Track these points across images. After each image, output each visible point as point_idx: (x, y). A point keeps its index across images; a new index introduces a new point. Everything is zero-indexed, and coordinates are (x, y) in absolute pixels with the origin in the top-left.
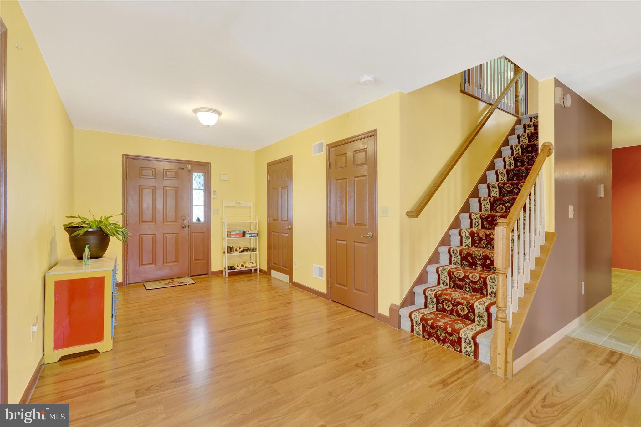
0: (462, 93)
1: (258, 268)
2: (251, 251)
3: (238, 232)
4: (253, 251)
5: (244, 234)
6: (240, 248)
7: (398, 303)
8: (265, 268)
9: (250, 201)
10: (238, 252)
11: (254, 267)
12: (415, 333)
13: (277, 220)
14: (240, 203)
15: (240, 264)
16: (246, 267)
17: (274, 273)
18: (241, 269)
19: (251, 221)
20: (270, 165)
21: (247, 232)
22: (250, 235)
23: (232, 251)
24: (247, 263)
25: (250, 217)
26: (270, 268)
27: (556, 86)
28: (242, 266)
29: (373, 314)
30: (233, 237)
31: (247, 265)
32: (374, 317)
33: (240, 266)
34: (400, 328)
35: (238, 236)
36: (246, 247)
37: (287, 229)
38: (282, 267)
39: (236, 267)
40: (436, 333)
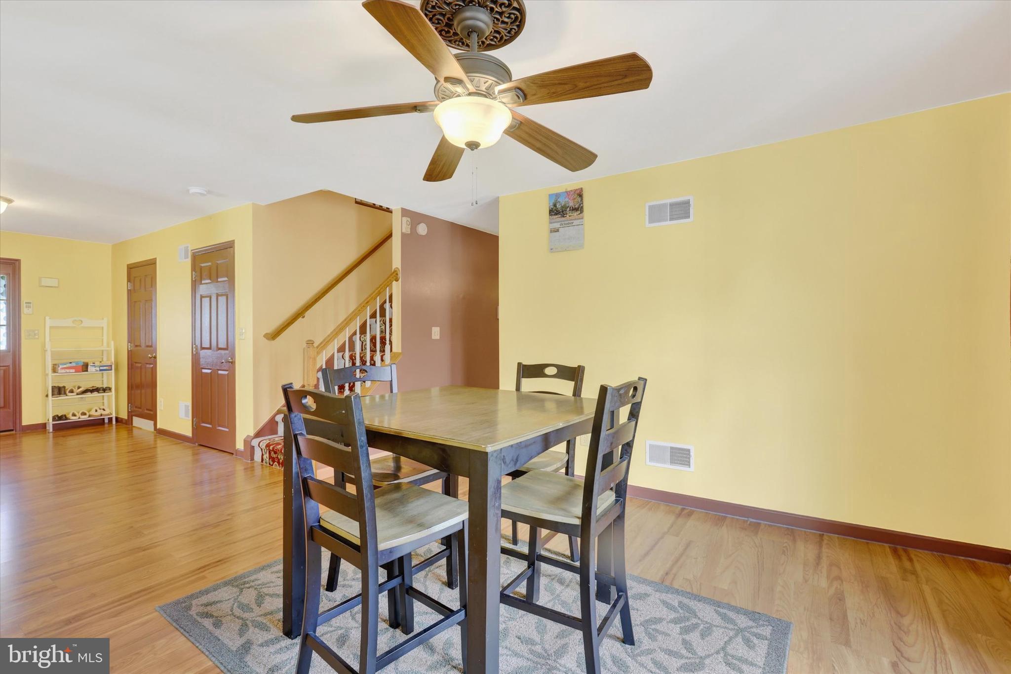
0: (357, 205)
1: (114, 416)
2: (100, 392)
3: (73, 364)
4: (104, 392)
5: (85, 367)
6: (79, 388)
7: (252, 434)
8: (124, 415)
9: (103, 319)
10: (75, 394)
11: (108, 415)
12: (264, 462)
13: (140, 346)
14: (82, 321)
15: (78, 413)
16: (90, 416)
17: (137, 422)
18: (79, 418)
19: (104, 348)
20: (131, 268)
21: (90, 364)
22: (98, 369)
23: (63, 392)
24: (94, 410)
25: (103, 341)
26: (131, 415)
27: (403, 216)
28: (84, 414)
29: (231, 453)
30: (65, 372)
31: (93, 413)
32: (233, 454)
33: (78, 415)
34: (253, 460)
35: (74, 371)
36: (93, 387)
37: (151, 358)
38: (146, 411)
39: (70, 416)
40: (277, 457)
